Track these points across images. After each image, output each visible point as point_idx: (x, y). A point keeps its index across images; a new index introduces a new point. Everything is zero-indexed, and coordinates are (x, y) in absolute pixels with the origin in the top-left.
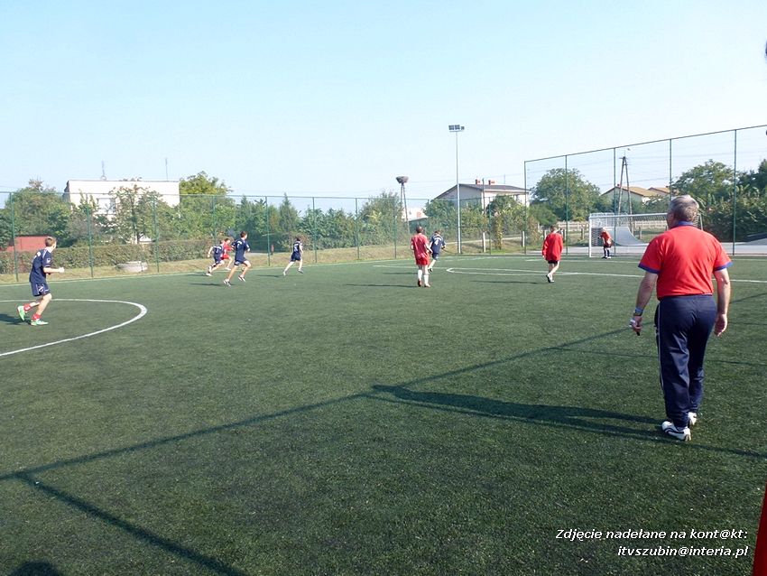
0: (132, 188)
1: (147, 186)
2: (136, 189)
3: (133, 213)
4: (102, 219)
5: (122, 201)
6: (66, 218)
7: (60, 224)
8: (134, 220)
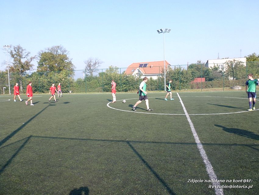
0: (233, 60)
1: (238, 60)
2: (234, 60)
3: (233, 69)
4: (221, 72)
5: (228, 65)
6: (210, 72)
7: (208, 73)
8: (233, 72)
